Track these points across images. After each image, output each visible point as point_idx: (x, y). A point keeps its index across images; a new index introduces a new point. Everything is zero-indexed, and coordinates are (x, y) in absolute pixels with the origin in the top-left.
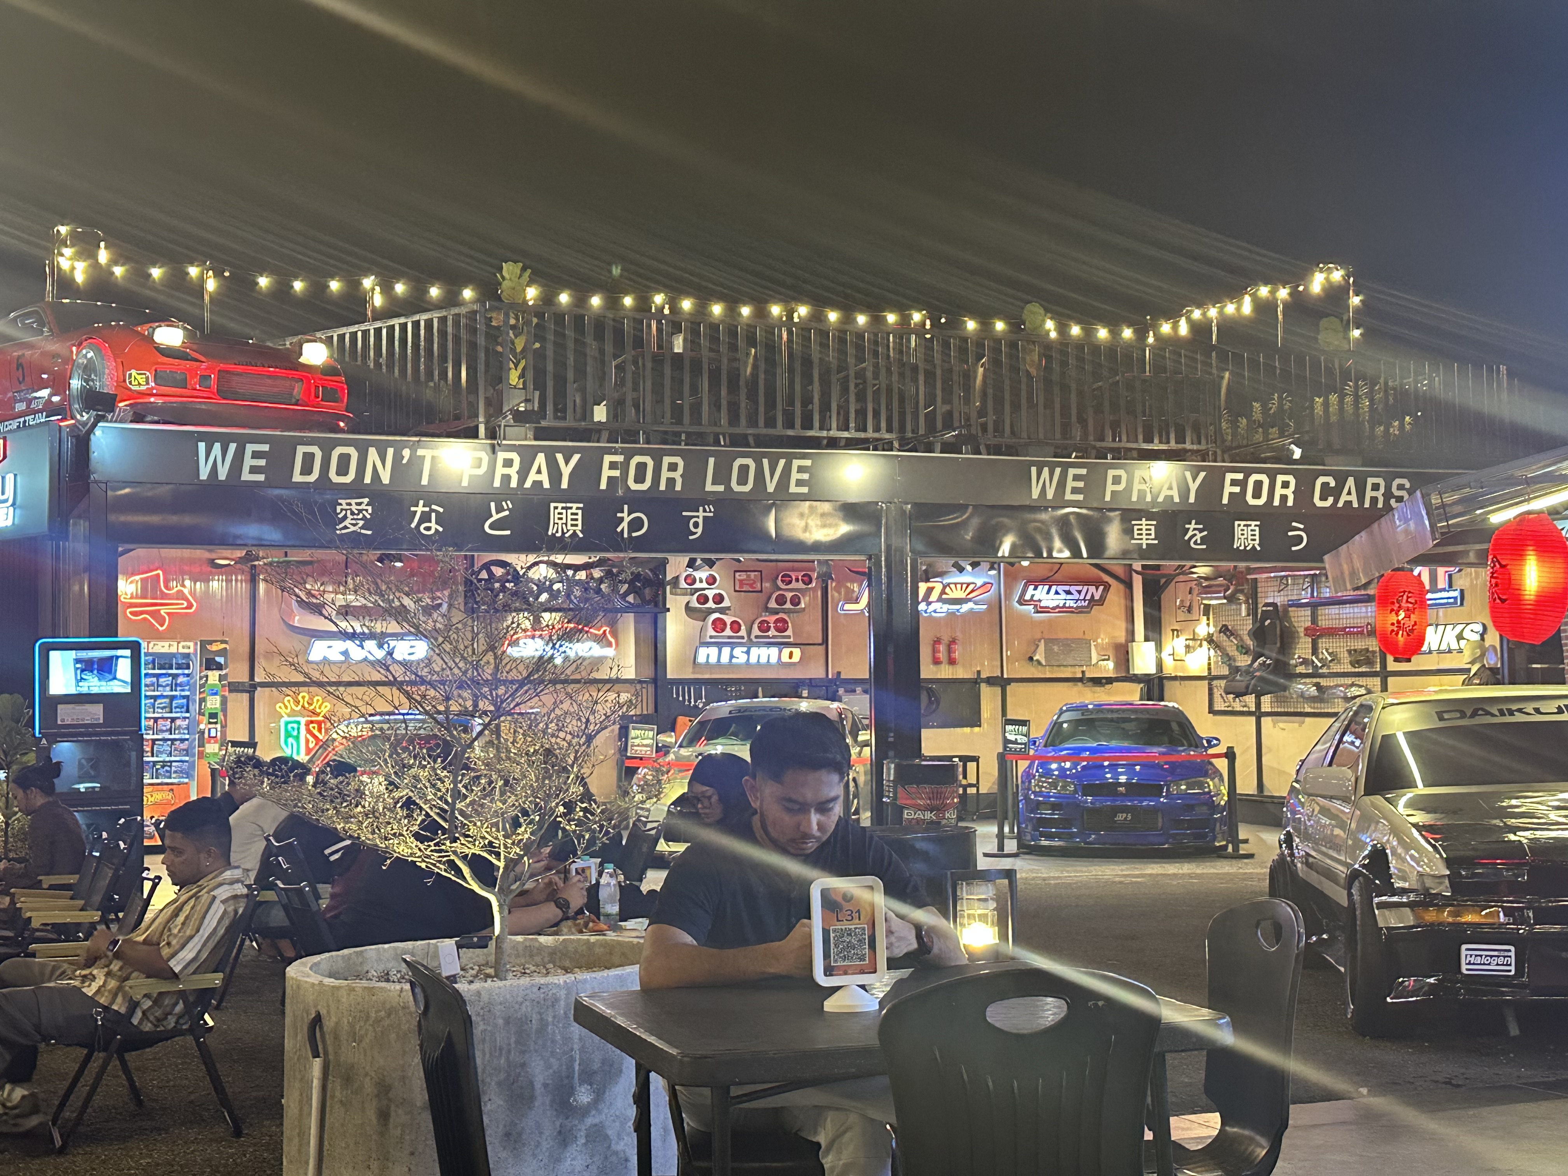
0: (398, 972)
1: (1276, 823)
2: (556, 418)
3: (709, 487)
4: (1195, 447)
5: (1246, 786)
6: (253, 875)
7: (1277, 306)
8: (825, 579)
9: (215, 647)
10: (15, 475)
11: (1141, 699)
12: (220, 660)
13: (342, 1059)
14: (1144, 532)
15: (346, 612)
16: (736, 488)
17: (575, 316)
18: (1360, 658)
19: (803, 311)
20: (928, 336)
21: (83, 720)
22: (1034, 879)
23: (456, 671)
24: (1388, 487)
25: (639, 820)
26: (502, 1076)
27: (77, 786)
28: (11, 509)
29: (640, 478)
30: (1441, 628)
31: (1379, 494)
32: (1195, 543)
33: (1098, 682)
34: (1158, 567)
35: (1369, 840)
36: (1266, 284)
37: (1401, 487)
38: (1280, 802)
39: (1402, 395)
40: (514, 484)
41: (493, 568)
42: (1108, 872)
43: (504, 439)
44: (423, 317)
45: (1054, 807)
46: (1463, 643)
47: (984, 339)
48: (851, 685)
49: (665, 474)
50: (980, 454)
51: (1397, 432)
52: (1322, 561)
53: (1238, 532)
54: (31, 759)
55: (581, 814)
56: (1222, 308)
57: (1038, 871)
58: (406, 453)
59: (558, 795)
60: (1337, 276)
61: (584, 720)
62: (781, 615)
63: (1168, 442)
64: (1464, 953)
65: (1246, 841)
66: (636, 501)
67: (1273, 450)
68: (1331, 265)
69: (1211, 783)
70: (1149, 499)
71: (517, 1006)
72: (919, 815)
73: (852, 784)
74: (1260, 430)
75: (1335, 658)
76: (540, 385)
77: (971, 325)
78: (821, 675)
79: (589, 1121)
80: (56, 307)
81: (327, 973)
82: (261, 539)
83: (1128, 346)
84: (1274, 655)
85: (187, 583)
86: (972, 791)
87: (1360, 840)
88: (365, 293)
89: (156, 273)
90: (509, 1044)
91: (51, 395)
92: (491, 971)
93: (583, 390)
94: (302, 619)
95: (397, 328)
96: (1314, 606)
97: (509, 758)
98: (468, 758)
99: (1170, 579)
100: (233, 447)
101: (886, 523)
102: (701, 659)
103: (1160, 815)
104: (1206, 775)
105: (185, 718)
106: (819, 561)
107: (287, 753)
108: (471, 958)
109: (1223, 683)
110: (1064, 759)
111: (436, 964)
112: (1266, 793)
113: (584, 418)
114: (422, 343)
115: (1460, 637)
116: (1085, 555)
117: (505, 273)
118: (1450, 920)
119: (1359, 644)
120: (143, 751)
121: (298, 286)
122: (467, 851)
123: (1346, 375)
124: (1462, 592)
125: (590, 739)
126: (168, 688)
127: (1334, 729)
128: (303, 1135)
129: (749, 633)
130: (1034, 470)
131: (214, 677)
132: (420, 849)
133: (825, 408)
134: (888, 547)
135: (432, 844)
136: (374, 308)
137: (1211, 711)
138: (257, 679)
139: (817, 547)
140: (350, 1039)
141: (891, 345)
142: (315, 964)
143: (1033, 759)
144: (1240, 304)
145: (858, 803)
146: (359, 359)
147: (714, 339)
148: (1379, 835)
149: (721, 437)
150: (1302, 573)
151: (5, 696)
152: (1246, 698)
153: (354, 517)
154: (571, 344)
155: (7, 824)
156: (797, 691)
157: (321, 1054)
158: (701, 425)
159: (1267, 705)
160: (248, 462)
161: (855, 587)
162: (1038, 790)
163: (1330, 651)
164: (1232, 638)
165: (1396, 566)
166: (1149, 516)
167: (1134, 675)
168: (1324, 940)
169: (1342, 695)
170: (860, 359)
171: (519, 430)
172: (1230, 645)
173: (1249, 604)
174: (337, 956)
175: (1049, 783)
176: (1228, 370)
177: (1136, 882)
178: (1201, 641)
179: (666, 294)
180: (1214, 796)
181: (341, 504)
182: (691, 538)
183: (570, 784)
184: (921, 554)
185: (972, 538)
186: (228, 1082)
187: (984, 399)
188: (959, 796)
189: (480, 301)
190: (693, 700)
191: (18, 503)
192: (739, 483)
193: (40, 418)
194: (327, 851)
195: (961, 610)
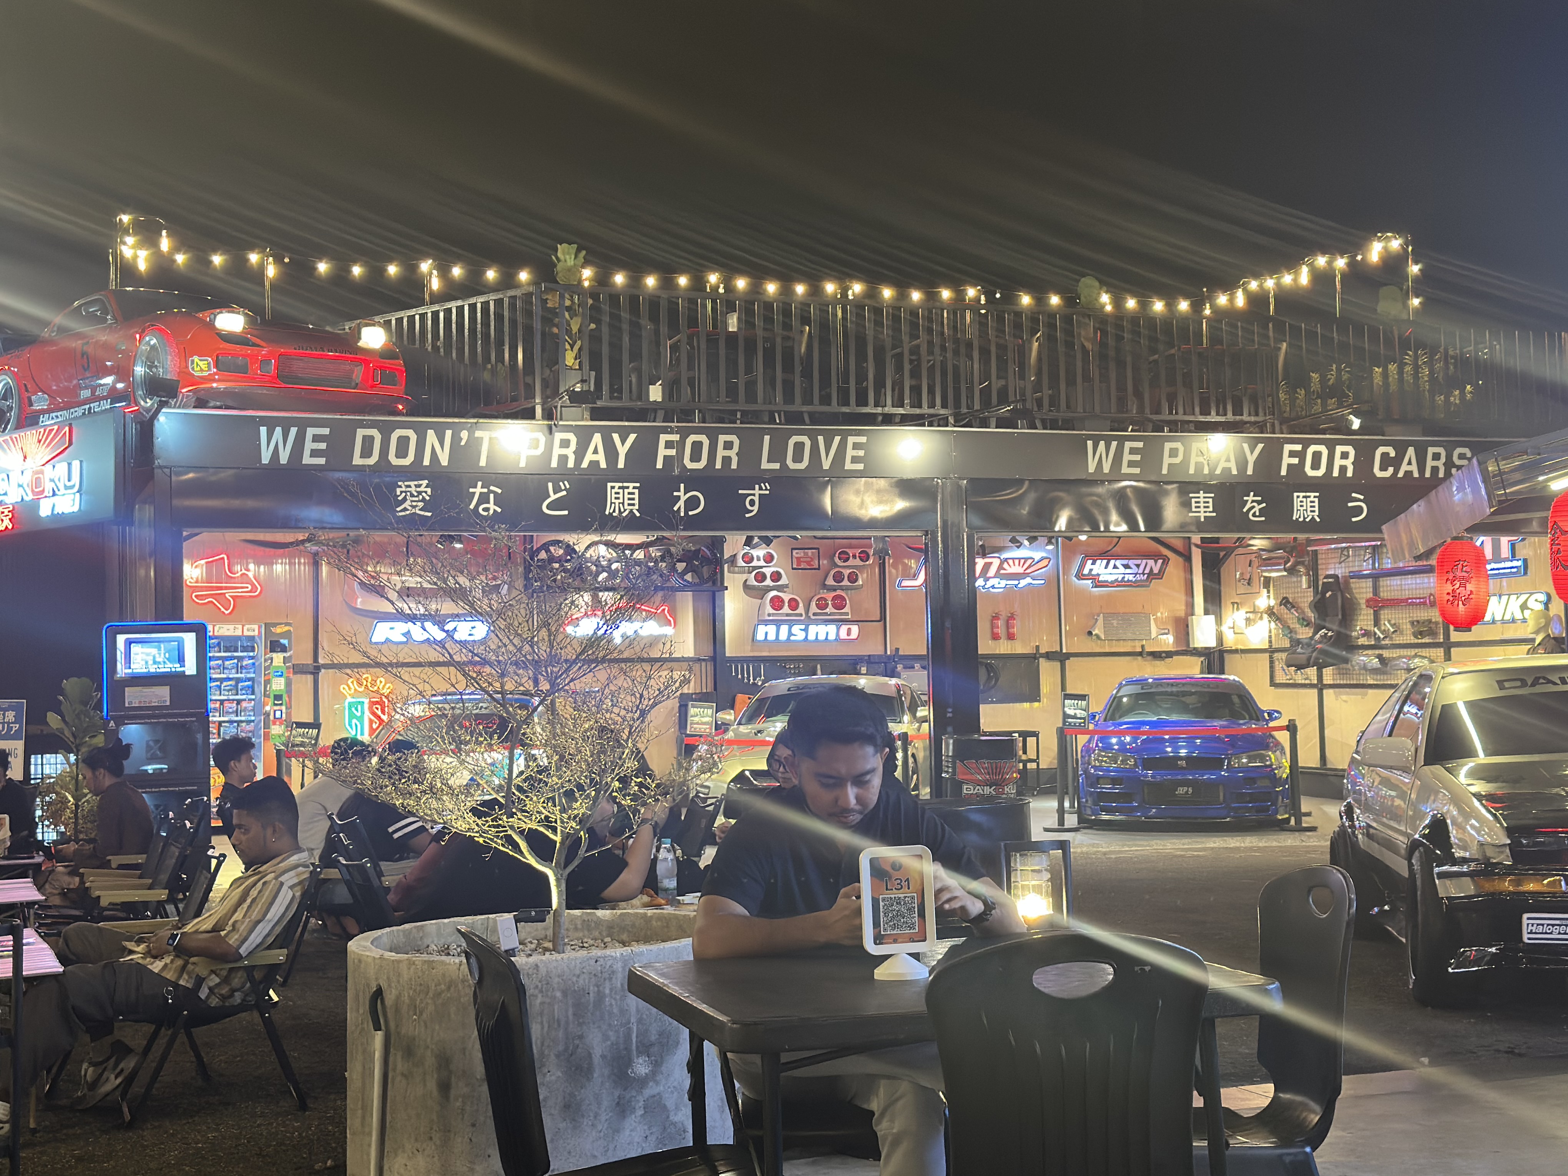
0: (459, 946)
1: (1337, 794)
2: (612, 398)
3: (765, 465)
4: (1253, 419)
5: (1309, 758)
6: (317, 853)
7: (1335, 277)
8: (882, 556)
9: (279, 630)
10: (81, 462)
11: (1202, 673)
12: (284, 642)
13: (403, 1032)
14: (1202, 505)
15: (406, 593)
16: (792, 465)
17: (631, 296)
18: (1423, 629)
19: (857, 288)
20: (983, 311)
21: (151, 702)
22: (1095, 853)
23: (511, 648)
24: (1449, 457)
25: (697, 796)
26: (561, 1048)
27: (145, 768)
28: (78, 494)
29: (696, 456)
30: (1504, 598)
31: (1440, 464)
32: (1254, 515)
33: (1156, 655)
34: (1216, 540)
35: (1429, 811)
36: (1324, 253)
37: (1462, 456)
38: (1340, 774)
39: (1463, 362)
40: (571, 464)
41: (552, 549)
42: (1169, 846)
43: (561, 419)
44: (479, 300)
45: (1114, 781)
46: (1527, 613)
47: (1039, 313)
48: (909, 661)
49: (721, 453)
50: (1036, 428)
51: (1457, 402)
52: (1381, 532)
53: (1296, 503)
54: (99, 741)
56: (1278, 279)
57: (1098, 845)
58: (464, 435)
59: (613, 770)
60: (1396, 244)
61: (638, 696)
62: (839, 592)
63: (1225, 415)
64: (1525, 921)
65: (1308, 814)
66: (693, 480)
67: (1332, 420)
68: (1389, 234)
69: (1272, 756)
70: (1206, 471)
71: (575, 979)
72: (979, 790)
73: (911, 760)
74: (1319, 401)
75: (1397, 630)
76: (595, 364)
77: (1026, 300)
78: (879, 651)
79: (648, 1092)
80: (120, 295)
81: (388, 947)
82: (322, 522)
83: (1184, 319)
84: (1335, 627)
85: (251, 566)
86: (1031, 766)
87: (1420, 810)
88: (422, 277)
89: (217, 260)
90: (567, 1017)
91: (115, 383)
92: (550, 945)
93: (639, 371)
94: (364, 601)
95: (454, 311)
96: (1376, 577)
97: (564, 734)
98: (524, 734)
99: (1229, 551)
100: (294, 431)
101: (942, 499)
102: (760, 636)
103: (1221, 787)
104: (1267, 747)
105: (250, 700)
106: (876, 538)
107: (351, 733)
108: (530, 933)
109: (1284, 655)
110: (1124, 733)
111: (496, 939)
112: (1329, 766)
113: (640, 398)
114: (479, 326)
115: (1524, 607)
116: (1142, 528)
117: (559, 254)
118: (1511, 888)
119: (1423, 614)
120: (208, 732)
121: (357, 271)
123: (1405, 344)
124: (1525, 561)
125: (643, 714)
126: (234, 671)
127: (1394, 699)
128: (366, 1108)
129: (807, 611)
130: (1090, 443)
131: (278, 658)
132: (477, 824)
133: (880, 385)
134: (945, 523)
135: (489, 819)
136: (432, 294)
137: (1273, 684)
138: (321, 661)
139: (873, 524)
140: (411, 1013)
141: (945, 321)
142: (375, 939)
143: (1092, 733)
144: (1297, 274)
145: (917, 779)
146: (417, 342)
147: (768, 320)
148: (1441, 806)
149: (776, 415)
150: (1363, 544)
151: (74, 680)
152: (1308, 670)
153: (414, 499)
154: (625, 327)
155: (77, 806)
156: (856, 668)
157: (383, 1027)
158: (757, 403)
159: (1329, 677)
160: (309, 445)
161: (913, 563)
162: (1098, 764)
163: (1393, 622)
164: (1293, 610)
165: (1455, 535)
166: (1207, 488)
167: (1195, 649)
168: (1386, 911)
169: (1405, 666)
170: (914, 336)
171: (575, 411)
172: (1291, 617)
173: (1309, 575)
174: (398, 930)
175: (1108, 757)
176: (1285, 341)
177: (1198, 856)
178: (1262, 613)
179: (721, 272)
180: (1276, 769)
181: (400, 487)
182: (747, 515)
183: (625, 759)
184: (979, 529)
185: (1029, 513)
186: (294, 1057)
187: (1039, 374)
188: (1019, 772)
189: (536, 283)
190: (751, 678)
191: (84, 488)
192: (794, 461)
193: (106, 405)
194: (390, 830)
195: (1019, 586)
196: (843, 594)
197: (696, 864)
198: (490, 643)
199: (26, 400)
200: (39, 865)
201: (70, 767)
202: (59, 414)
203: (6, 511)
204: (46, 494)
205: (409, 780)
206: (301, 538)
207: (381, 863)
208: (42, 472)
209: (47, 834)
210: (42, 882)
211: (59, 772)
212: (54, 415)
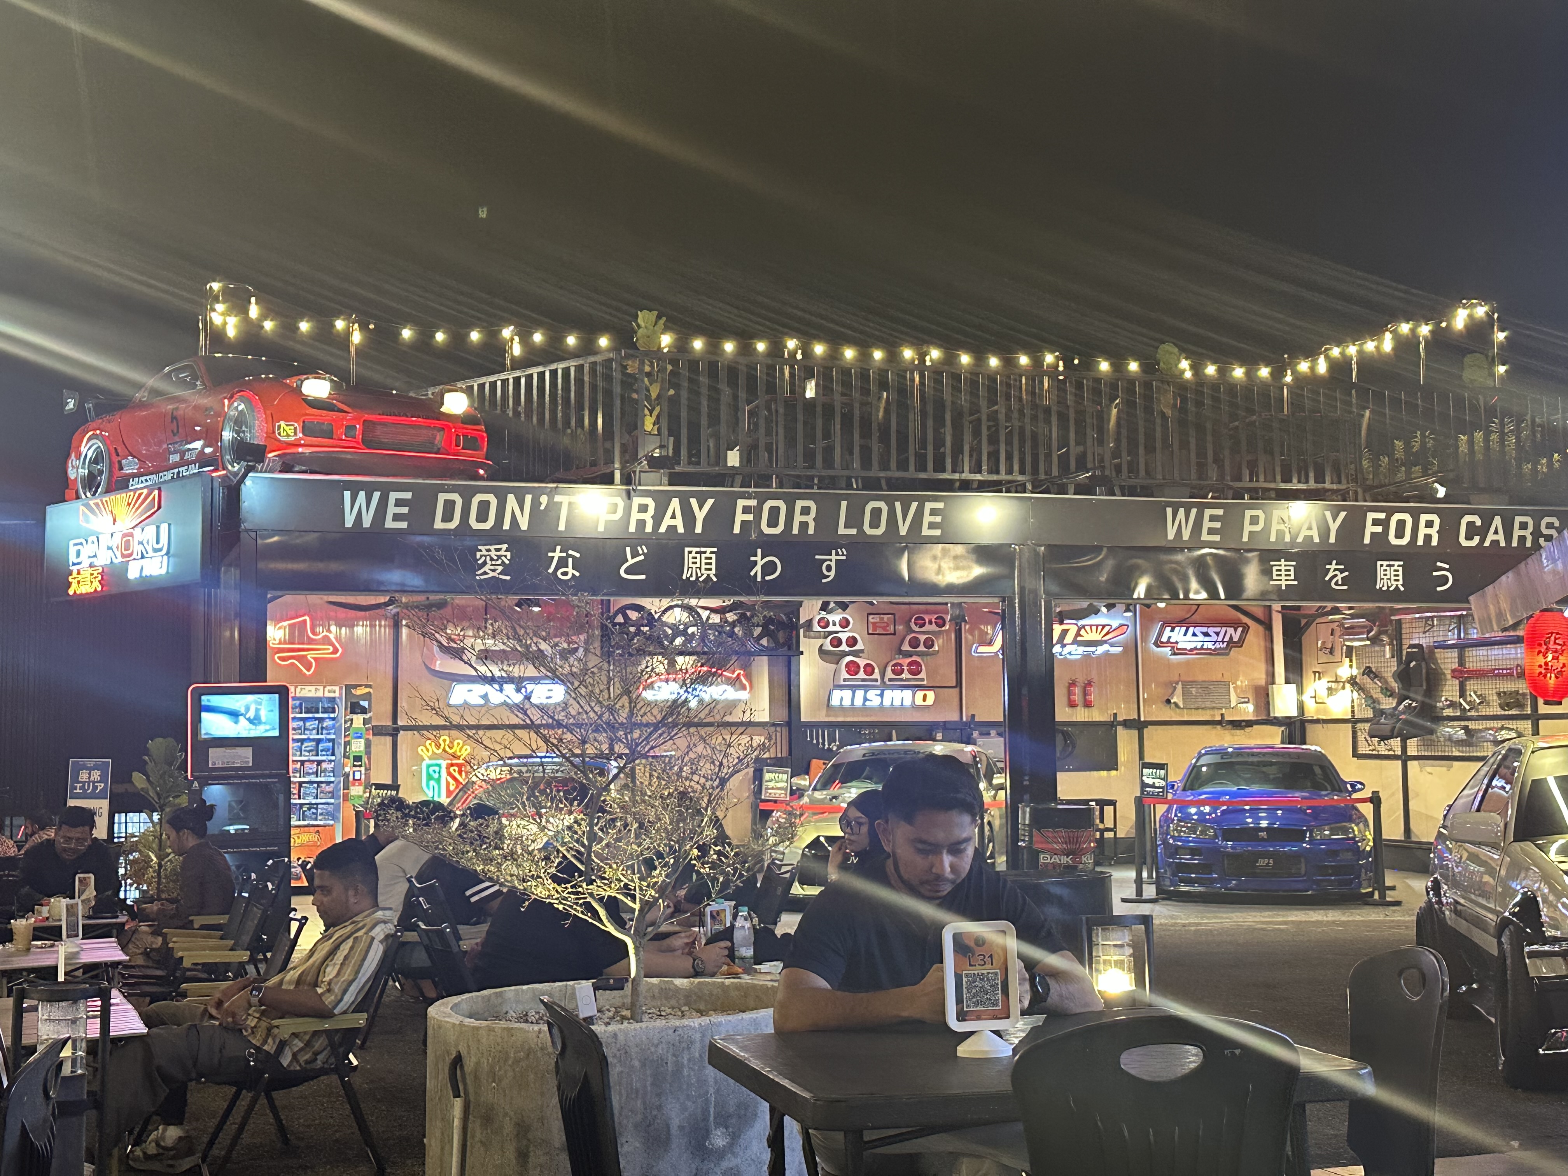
0: (537, 1013)
1: (1423, 868)
2: (690, 463)
3: (842, 531)
4: (1335, 487)
5: (1393, 831)
6: (397, 916)
7: (1419, 343)
8: (958, 622)
9: (359, 692)
10: (169, 525)
11: (1282, 743)
12: (365, 704)
13: (483, 1099)
14: (1283, 573)
15: (486, 656)
16: (869, 531)
17: (709, 362)
18: (1510, 700)
19: (935, 354)
20: (1061, 378)
21: (233, 763)
22: (1171, 925)
23: (592, 714)
24: (1537, 527)
25: (773, 863)
26: (639, 1117)
27: (227, 828)
28: (166, 557)
29: (773, 522)
31: (1527, 533)
32: (1336, 584)
33: (1237, 725)
34: (1298, 608)
35: (1519, 887)
36: (1407, 320)
37: (1550, 526)
38: (1427, 848)
39: (1550, 430)
40: (649, 529)
41: (629, 612)
42: (1250, 919)
43: (640, 485)
44: (560, 366)
45: (1193, 852)
47: (1118, 380)
48: (986, 727)
49: (798, 518)
50: (1115, 495)
51: (1545, 470)
52: (1468, 602)
53: (1380, 572)
54: (184, 801)
55: (715, 857)
56: (1361, 345)
57: (1177, 917)
58: (544, 499)
59: (692, 838)
60: (1481, 311)
61: (717, 763)
62: (915, 658)
63: (1307, 482)
65: (1393, 888)
66: (770, 545)
67: (1416, 488)
68: (1474, 301)
69: (1356, 828)
70: (1288, 539)
71: (653, 1049)
72: (1056, 859)
73: (987, 828)
74: (1403, 468)
75: (1484, 701)
76: (674, 431)
77: (1104, 366)
78: (954, 717)
79: (725, 1164)
80: (209, 360)
81: (468, 1013)
82: (403, 585)
83: (1264, 384)
84: (1419, 698)
85: (333, 628)
86: (1109, 835)
87: (1510, 887)
88: (504, 343)
89: (304, 326)
90: (645, 1086)
91: (203, 447)
92: (627, 1013)
93: (717, 437)
94: (443, 664)
95: (535, 377)
96: (1461, 647)
97: (644, 801)
98: (604, 801)
99: (1311, 620)
100: (377, 495)
101: (1020, 565)
102: (835, 702)
103: (1303, 862)
104: (1351, 820)
105: (330, 761)
106: (952, 604)
107: (429, 795)
108: (608, 1000)
109: (1367, 726)
110: (1204, 803)
111: (573, 1005)
112: (1414, 839)
113: (718, 464)
114: (560, 392)
116: (1222, 596)
117: (640, 321)
119: (1509, 686)
120: (290, 793)
121: (440, 337)
122: (603, 893)
123: (1491, 412)
125: (723, 782)
126: (314, 732)
127: (1482, 773)
129: (883, 676)
130: (1169, 511)
131: (358, 720)
132: (557, 891)
133: (957, 451)
134: (1022, 589)
135: (569, 886)
136: (513, 359)
137: (1355, 754)
138: (400, 723)
139: (951, 590)
140: (490, 1080)
141: (1024, 387)
142: (456, 1005)
143: (1171, 803)
144: (1381, 341)
145: (993, 847)
146: (499, 408)
147: (846, 384)
148: (1530, 883)
149: (853, 480)
150: (1448, 614)
151: (159, 740)
152: (1392, 741)
153: (494, 563)
154: (704, 391)
155: (160, 866)
156: (931, 734)
157: (462, 1094)
158: (834, 468)
159: (1413, 747)
160: (392, 509)
161: (989, 629)
162: (1176, 835)
163: (1479, 693)
164: (1375, 680)
165: (1545, 607)
166: (1289, 557)
167: (1275, 718)
168: (1474, 989)
169: (1492, 738)
170: (992, 402)
171: (653, 476)
172: (1374, 688)
173: (1393, 645)
174: (478, 996)
175: (1187, 827)
176: (1368, 408)
177: (1279, 930)
178: (1344, 683)
179: (798, 339)
180: (1359, 841)
181: (481, 551)
182: (824, 581)
183: (704, 827)
184: (1057, 596)
185: (1107, 580)
186: (372, 1121)
187: (1118, 441)
188: (1096, 841)
189: (615, 348)
190: (826, 743)
191: (172, 551)
192: (871, 526)
193: (194, 469)
194: (468, 893)
195: (1096, 653)
196: (919, 659)
197: (772, 932)
198: (570, 709)
199: (117, 465)
200: (123, 925)
201: (154, 827)
202: (148, 478)
203: (95, 573)
204: (134, 556)
205: (490, 846)
206: (382, 601)
207: (459, 926)
208: (131, 535)
209: (131, 894)
210: (125, 942)
211: (142, 831)
212: (143, 478)
